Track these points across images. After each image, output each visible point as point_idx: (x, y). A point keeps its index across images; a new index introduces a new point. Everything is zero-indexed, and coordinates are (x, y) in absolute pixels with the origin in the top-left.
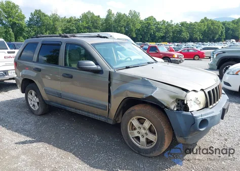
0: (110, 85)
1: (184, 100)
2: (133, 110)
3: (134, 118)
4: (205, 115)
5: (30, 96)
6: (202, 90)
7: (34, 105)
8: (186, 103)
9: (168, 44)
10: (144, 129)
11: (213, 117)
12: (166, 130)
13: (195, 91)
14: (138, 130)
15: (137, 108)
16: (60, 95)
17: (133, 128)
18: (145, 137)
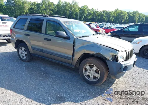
0: (74, 46)
1: (116, 56)
2: (87, 61)
3: (87, 65)
4: (126, 64)
5: (20, 50)
6: (125, 51)
7: (23, 56)
8: (117, 57)
9: (95, 23)
10: (93, 71)
11: (130, 65)
12: (105, 71)
13: (122, 51)
14: (89, 71)
15: (90, 59)
16: (42, 51)
17: (86, 70)
18: (93, 75)
